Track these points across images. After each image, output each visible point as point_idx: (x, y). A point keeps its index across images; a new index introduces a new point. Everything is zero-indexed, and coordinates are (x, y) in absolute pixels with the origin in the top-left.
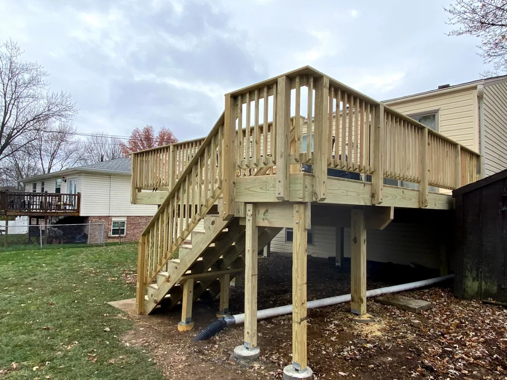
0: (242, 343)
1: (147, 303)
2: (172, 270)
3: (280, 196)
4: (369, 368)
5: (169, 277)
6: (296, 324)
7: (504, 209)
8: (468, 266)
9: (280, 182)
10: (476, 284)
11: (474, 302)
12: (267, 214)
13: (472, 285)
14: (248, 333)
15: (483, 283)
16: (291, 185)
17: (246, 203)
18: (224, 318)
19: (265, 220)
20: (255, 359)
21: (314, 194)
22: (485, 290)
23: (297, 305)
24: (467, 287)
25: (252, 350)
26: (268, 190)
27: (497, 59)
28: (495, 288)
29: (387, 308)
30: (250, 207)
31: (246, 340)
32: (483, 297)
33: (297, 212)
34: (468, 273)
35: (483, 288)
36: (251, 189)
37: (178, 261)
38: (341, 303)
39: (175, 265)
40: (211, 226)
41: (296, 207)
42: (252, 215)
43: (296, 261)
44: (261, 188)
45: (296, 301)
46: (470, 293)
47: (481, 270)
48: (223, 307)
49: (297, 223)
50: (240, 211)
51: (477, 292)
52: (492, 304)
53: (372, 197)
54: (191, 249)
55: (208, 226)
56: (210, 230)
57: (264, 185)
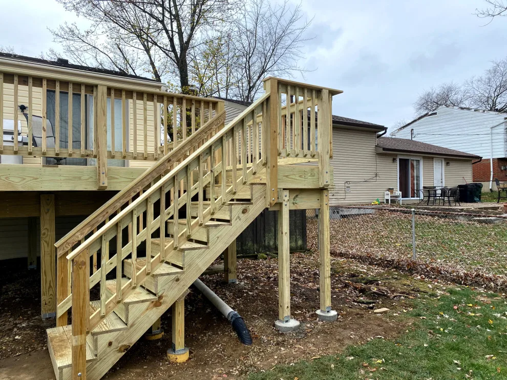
2: (167, 286)
3: (327, 184)
5: (160, 297)
9: (327, 173)
12: (296, 198)
14: (288, 307)
19: (295, 205)
26: (307, 178)
30: (286, 193)
31: (285, 314)
33: (326, 196)
36: (291, 177)
40: (242, 215)
41: (326, 192)
42: (288, 200)
44: (300, 176)
49: (326, 204)
54: (208, 247)
55: (237, 215)
56: (240, 219)
57: (303, 174)
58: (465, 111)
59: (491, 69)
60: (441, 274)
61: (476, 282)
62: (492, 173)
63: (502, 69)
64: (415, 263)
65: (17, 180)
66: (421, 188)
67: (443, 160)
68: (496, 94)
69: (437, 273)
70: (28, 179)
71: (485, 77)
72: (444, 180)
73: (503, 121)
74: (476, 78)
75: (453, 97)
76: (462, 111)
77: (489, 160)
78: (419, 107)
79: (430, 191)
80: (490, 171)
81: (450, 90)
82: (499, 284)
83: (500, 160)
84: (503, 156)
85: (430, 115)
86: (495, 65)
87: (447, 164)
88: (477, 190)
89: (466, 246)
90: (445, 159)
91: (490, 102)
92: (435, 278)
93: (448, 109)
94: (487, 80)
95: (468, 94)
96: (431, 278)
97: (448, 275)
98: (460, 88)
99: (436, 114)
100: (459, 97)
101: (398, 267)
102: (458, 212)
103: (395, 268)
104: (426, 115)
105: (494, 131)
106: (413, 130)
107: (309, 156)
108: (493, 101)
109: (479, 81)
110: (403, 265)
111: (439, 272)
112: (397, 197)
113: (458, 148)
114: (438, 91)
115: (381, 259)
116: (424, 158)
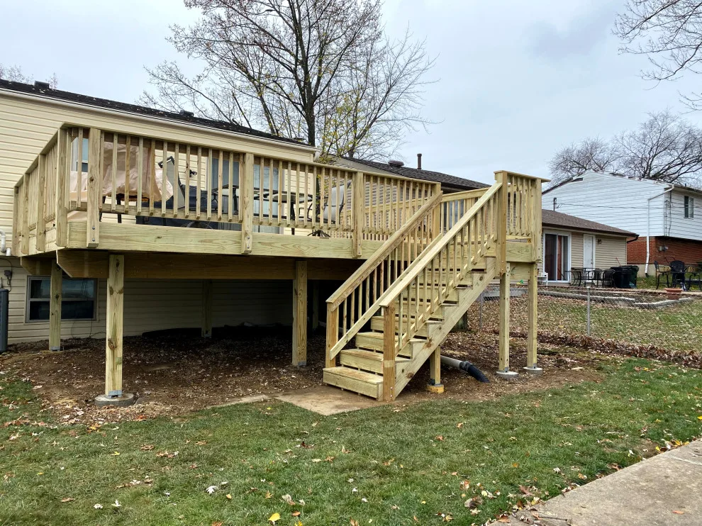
12: (514, 270)
39: (438, 326)
55: (476, 282)
56: (478, 285)
57: (520, 250)
58: (617, 177)
59: (647, 123)
60: (617, 348)
61: (651, 354)
62: (648, 255)
63: (660, 123)
64: (590, 339)
65: (305, 248)
66: (569, 269)
67: (594, 237)
68: (651, 154)
69: (613, 348)
70: (311, 248)
71: (639, 132)
72: (594, 261)
73: (662, 191)
74: (627, 133)
75: (600, 156)
76: (614, 177)
77: (646, 238)
78: (555, 166)
79: (579, 273)
80: (646, 252)
81: (594, 146)
82: (672, 355)
83: (658, 238)
84: (662, 235)
85: (575, 180)
86: (652, 118)
87: (599, 242)
88: (633, 274)
89: (632, 329)
90: (597, 236)
91: (645, 165)
92: (611, 352)
93: (596, 174)
94: (642, 137)
95: (617, 153)
96: (607, 352)
97: (624, 349)
98: (607, 144)
99: (581, 179)
100: (606, 155)
101: (572, 344)
102: (616, 296)
103: (568, 344)
104: (570, 180)
105: (651, 204)
106: (555, 199)
107: (525, 235)
108: (648, 163)
109: (631, 136)
110: (577, 341)
111: (615, 347)
112: (542, 279)
113: (608, 222)
114: (579, 148)
115: (553, 336)
116: (573, 233)
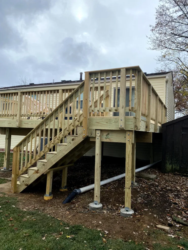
0: (92, 201)
1: (18, 187)
2: (40, 167)
3: (121, 127)
4: (153, 206)
5: (38, 170)
6: (127, 189)
7: (183, 133)
8: (168, 158)
9: (121, 120)
10: (171, 166)
11: (170, 174)
12: (108, 135)
13: (169, 167)
14: (97, 196)
15: (174, 166)
16: (126, 122)
17: (96, 130)
18: (76, 190)
19: (107, 139)
20: (102, 208)
21: (136, 126)
22: (174, 168)
23: (128, 180)
24: (167, 168)
25: (98, 204)
26: (112, 124)
27: (162, 63)
28: (179, 167)
29: (140, 179)
30: (98, 132)
31: (95, 200)
32: (173, 171)
33: (128, 135)
34: (167, 162)
35: (174, 167)
36: (100, 123)
37: (45, 160)
38: (120, 179)
39: (43, 163)
40: (71, 141)
41: (128, 133)
42: (100, 136)
43: (127, 159)
44: (107, 123)
45: (127, 178)
46: (168, 170)
47: (173, 160)
48: (64, 185)
49: (128, 141)
50: (93, 134)
51: (171, 170)
52: (177, 174)
53: (146, 128)
54: (56, 154)
55: (69, 141)
56: (71, 143)
57: (109, 121)
